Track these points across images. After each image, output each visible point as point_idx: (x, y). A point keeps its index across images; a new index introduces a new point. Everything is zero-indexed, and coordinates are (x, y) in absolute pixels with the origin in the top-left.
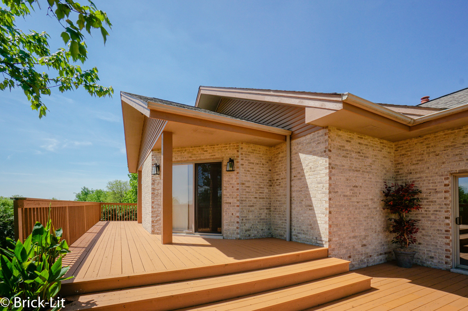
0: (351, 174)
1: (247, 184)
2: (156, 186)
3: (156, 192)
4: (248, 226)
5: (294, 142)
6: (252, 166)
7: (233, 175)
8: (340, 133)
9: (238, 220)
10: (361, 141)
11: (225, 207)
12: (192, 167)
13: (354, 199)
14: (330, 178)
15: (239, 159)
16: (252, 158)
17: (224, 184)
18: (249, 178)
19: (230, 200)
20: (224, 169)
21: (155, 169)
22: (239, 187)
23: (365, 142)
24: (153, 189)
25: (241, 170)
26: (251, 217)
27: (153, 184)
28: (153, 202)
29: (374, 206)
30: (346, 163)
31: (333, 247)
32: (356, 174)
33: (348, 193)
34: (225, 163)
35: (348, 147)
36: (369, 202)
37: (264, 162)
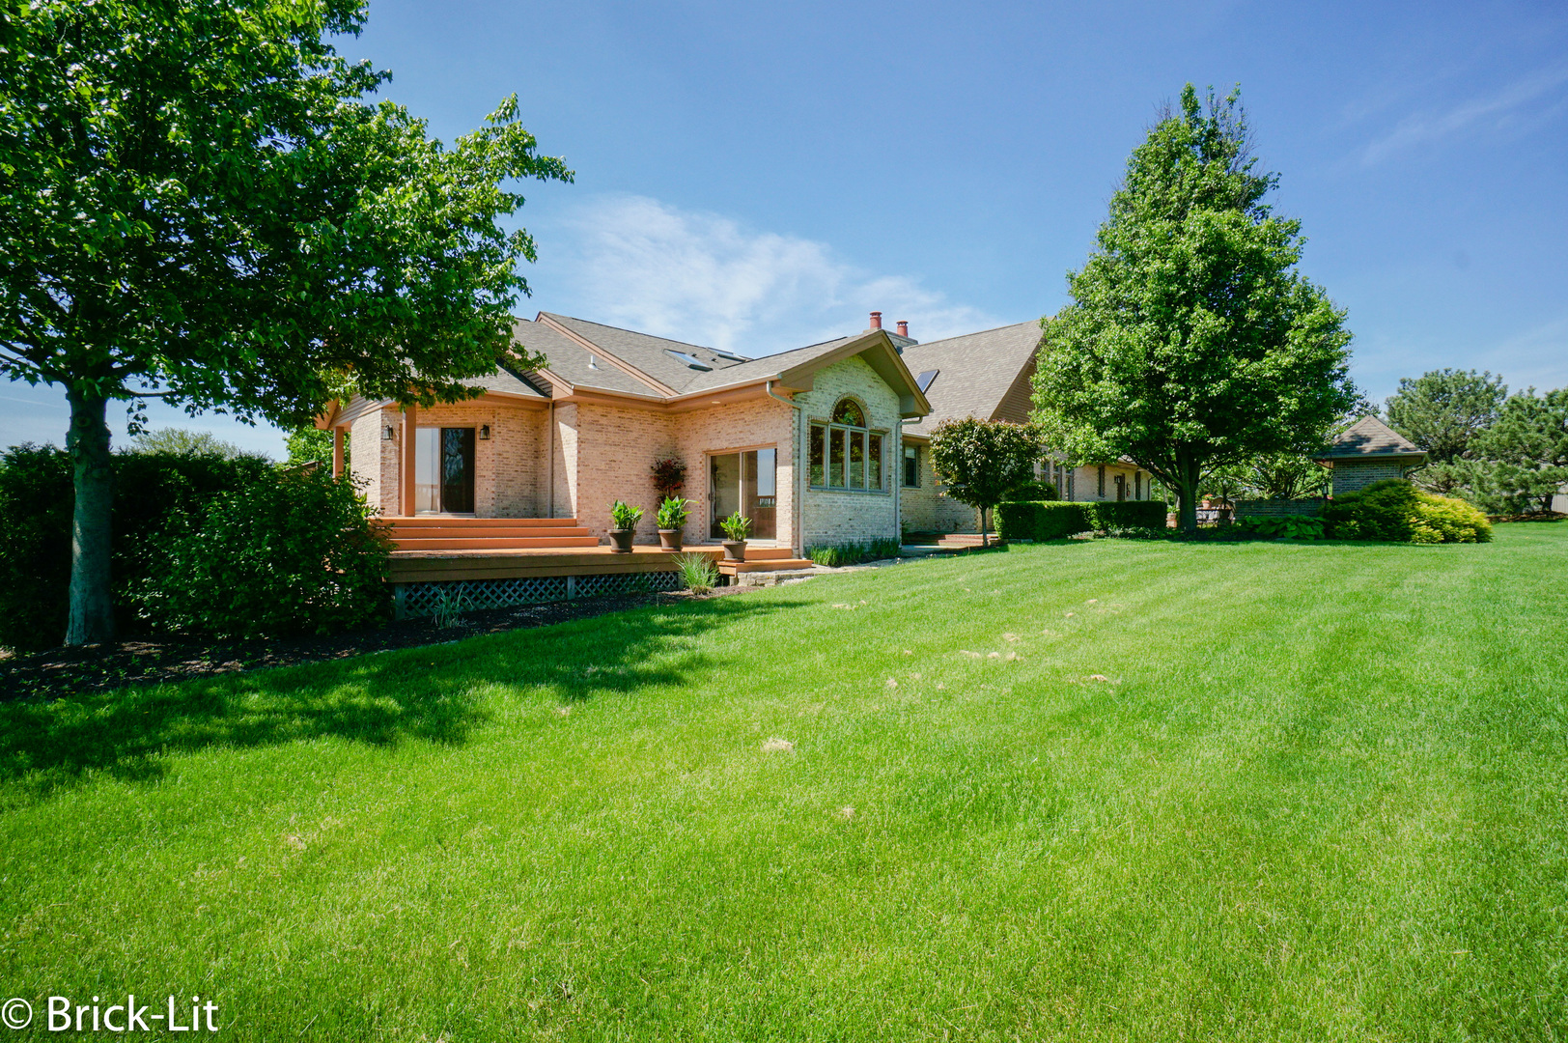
0: (607, 448)
1: (505, 455)
2: (387, 455)
3: (387, 462)
4: (506, 503)
5: (556, 410)
6: (512, 434)
7: (488, 444)
8: (593, 408)
9: (493, 496)
10: (623, 415)
11: (478, 481)
12: (437, 432)
13: (612, 474)
14: (579, 452)
15: (496, 426)
16: (512, 425)
17: (478, 454)
18: (507, 448)
19: (484, 473)
20: (477, 437)
21: (386, 433)
22: (495, 457)
23: (630, 416)
24: (383, 459)
25: (498, 439)
26: (509, 492)
27: (382, 452)
28: (382, 476)
29: (641, 482)
30: (601, 438)
31: (582, 518)
32: (613, 448)
33: (603, 467)
34: (478, 430)
35: (603, 421)
36: (634, 478)
37: (528, 429)
